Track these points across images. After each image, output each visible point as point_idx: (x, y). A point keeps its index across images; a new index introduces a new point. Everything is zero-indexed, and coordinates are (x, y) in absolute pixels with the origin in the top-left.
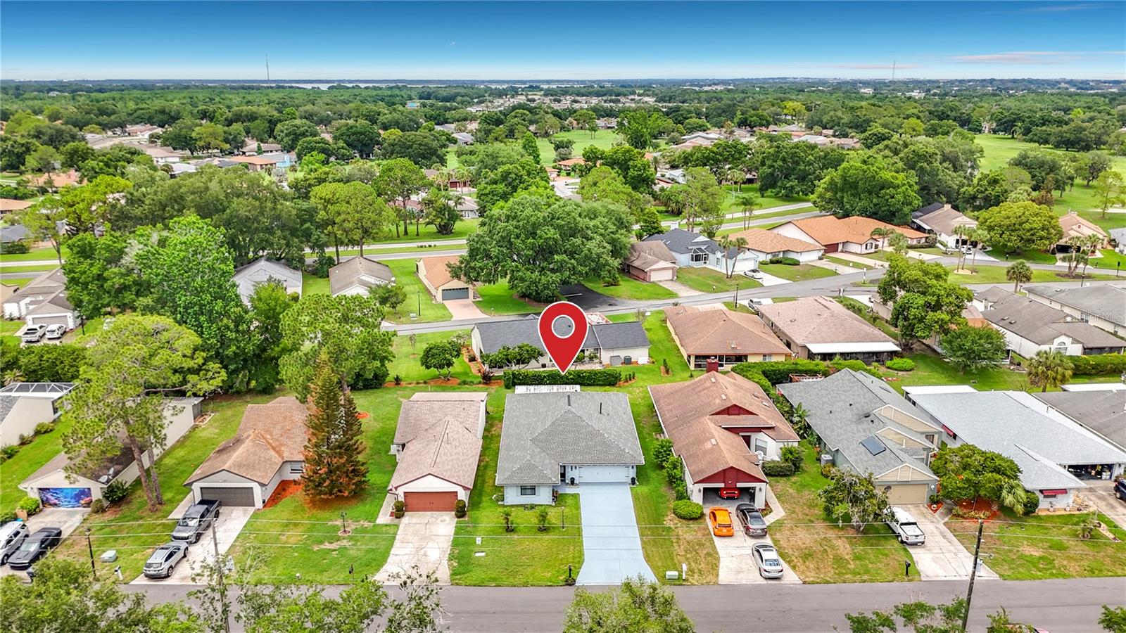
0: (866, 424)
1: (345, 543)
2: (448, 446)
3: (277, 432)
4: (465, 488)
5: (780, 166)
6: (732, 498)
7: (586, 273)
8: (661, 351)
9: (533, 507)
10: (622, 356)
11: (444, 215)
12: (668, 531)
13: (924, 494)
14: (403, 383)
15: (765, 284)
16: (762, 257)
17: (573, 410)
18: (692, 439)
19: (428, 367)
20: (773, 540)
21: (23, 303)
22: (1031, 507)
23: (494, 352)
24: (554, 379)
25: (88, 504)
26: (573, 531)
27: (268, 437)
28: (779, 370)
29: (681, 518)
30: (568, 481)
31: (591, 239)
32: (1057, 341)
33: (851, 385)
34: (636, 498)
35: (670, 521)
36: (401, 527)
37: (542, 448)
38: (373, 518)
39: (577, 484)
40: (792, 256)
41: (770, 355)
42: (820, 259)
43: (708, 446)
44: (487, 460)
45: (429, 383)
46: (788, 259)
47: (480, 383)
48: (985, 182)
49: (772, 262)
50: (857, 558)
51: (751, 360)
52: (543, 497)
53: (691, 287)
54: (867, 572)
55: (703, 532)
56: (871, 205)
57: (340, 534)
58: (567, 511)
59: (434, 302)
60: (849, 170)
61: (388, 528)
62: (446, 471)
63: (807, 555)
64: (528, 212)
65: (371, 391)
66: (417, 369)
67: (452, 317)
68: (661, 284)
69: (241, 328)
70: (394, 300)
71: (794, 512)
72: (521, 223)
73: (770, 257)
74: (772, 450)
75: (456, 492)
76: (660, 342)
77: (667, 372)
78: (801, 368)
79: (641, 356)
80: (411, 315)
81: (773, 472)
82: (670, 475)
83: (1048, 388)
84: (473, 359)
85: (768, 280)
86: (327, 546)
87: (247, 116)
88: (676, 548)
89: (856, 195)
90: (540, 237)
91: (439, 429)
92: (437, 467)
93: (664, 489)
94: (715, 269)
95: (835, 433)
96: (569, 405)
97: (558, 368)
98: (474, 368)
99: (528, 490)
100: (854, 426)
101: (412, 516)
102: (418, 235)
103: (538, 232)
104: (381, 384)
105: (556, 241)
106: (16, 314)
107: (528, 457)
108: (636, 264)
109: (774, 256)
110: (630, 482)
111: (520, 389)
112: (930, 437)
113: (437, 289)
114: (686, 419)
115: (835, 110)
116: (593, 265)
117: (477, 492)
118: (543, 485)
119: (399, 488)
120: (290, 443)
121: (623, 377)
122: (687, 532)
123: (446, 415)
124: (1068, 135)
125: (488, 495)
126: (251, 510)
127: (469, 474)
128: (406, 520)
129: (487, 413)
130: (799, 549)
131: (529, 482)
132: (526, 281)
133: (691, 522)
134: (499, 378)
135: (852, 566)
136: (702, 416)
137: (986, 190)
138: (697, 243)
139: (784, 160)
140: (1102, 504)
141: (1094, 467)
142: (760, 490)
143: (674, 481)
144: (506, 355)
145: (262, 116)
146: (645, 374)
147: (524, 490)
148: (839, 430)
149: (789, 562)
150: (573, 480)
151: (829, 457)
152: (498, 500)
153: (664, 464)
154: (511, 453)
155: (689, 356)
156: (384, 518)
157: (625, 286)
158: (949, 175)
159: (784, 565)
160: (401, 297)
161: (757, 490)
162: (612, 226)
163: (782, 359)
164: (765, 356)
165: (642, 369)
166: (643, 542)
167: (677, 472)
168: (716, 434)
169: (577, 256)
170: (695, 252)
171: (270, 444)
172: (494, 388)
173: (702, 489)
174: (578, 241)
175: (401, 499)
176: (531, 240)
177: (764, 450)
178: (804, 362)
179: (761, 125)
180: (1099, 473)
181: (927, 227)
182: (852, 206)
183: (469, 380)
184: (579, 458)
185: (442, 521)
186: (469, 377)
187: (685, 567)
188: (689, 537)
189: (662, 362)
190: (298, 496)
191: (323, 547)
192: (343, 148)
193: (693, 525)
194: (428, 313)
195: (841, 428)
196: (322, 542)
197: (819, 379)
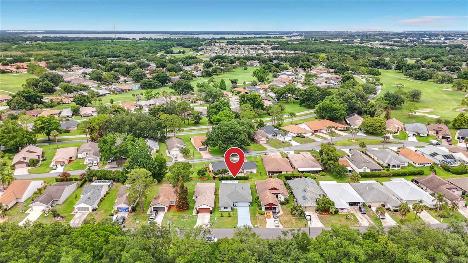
0: (304, 192)
1: (187, 219)
2: (207, 197)
3: (167, 194)
6: (271, 210)
8: (260, 169)
9: (227, 212)
10: (250, 171)
11: (197, 118)
12: (256, 217)
13: (314, 209)
14: (193, 179)
15: (293, 145)
16: (294, 135)
17: (236, 189)
18: (263, 196)
19: (199, 175)
20: (279, 219)
21: (83, 154)
22: (336, 212)
23: (216, 170)
24: (232, 179)
25: (128, 211)
26: (236, 217)
28: (289, 176)
29: (260, 214)
32: (363, 168)
34: (250, 210)
35: (257, 215)
36: (198, 216)
37: (229, 198)
38: (192, 214)
40: (303, 135)
41: (288, 171)
42: (312, 135)
43: (267, 198)
44: (216, 200)
45: (200, 180)
47: (212, 179)
49: (297, 137)
50: (296, 223)
51: (283, 173)
52: (229, 209)
53: (271, 146)
54: (297, 225)
55: (264, 217)
56: (330, 116)
57: (185, 217)
58: (234, 212)
59: (197, 152)
61: (195, 216)
62: (207, 203)
63: (286, 222)
64: (224, 127)
66: (196, 175)
67: (203, 157)
68: (262, 145)
70: (186, 152)
71: (285, 213)
72: (222, 130)
73: (296, 135)
74: (282, 198)
76: (260, 166)
77: (261, 176)
78: (294, 175)
79: (254, 171)
80: (191, 157)
81: (282, 203)
82: (258, 204)
83: (355, 182)
84: (210, 172)
85: (294, 143)
86: (183, 220)
88: (258, 220)
89: (326, 112)
90: (228, 135)
91: (205, 193)
93: (256, 207)
94: (279, 139)
95: (297, 194)
96: (235, 187)
97: (232, 174)
98: (211, 174)
100: (302, 192)
103: (227, 133)
105: (232, 135)
106: (81, 157)
107: (226, 200)
108: (256, 138)
109: (298, 135)
110: (249, 206)
111: (223, 182)
112: (320, 195)
113: (198, 148)
114: (263, 191)
115: (336, 61)
117: (214, 209)
118: (229, 207)
119: (197, 208)
120: (171, 196)
121: (249, 177)
122: (261, 217)
123: (206, 189)
124: (419, 74)
125: (217, 209)
126: (164, 212)
127: (212, 204)
128: (199, 214)
129: (215, 188)
130: (284, 221)
131: (226, 206)
133: (262, 215)
134: (217, 177)
135: (294, 225)
136: (267, 190)
137: (370, 109)
138: (274, 131)
139: (307, 95)
140: (355, 211)
141: (357, 203)
143: (259, 206)
144: (219, 171)
146: (255, 176)
147: (225, 208)
149: (281, 224)
150: (236, 205)
151: (296, 200)
152: (219, 210)
153: (257, 201)
154: (222, 199)
155: (267, 171)
156: (194, 214)
157: (252, 146)
159: (280, 224)
160: (188, 152)
161: (277, 208)
162: (248, 128)
163: (291, 173)
164: (286, 172)
165: (255, 175)
166: (251, 219)
167: (260, 204)
168: (269, 194)
170: (274, 134)
171: (166, 197)
172: (216, 181)
173: (265, 208)
174: (238, 135)
175: (198, 210)
177: (281, 198)
178: (296, 173)
179: (308, 68)
180: (357, 204)
181: (348, 122)
183: (209, 178)
184: (237, 200)
185: (207, 215)
187: (259, 224)
188: (261, 218)
189: (260, 172)
190: (174, 209)
192: (156, 83)
194: (196, 156)
195: (299, 193)
197: (299, 179)
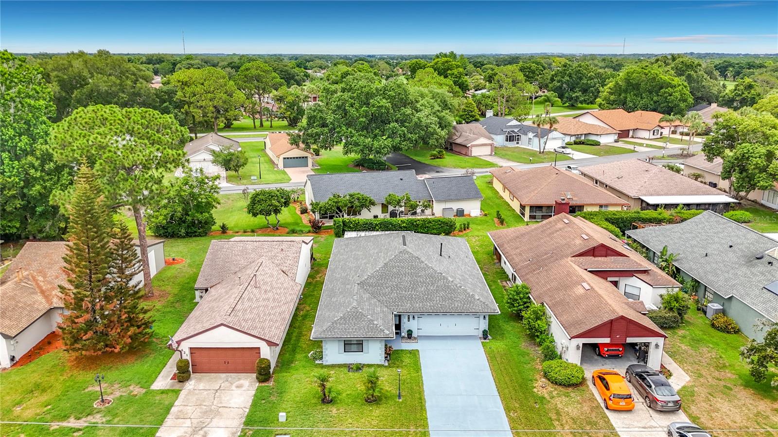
0: (762, 266)
1: (97, 418)
2: (256, 291)
4: (270, 344)
5: (568, 80)
6: (615, 357)
7: (416, 140)
8: (492, 206)
9: (359, 368)
10: (455, 208)
11: (293, 109)
12: (542, 402)
14: (230, 232)
15: (575, 157)
16: (568, 139)
17: (408, 250)
18: (555, 284)
19: (255, 215)
20: (690, 416)
23: (325, 200)
24: (386, 227)
26: (414, 402)
27: (40, 278)
28: (622, 219)
29: (556, 383)
30: (404, 334)
31: (420, 111)
33: (721, 226)
34: (491, 357)
35: (541, 387)
36: (182, 394)
37: (372, 294)
38: (148, 381)
39: (415, 338)
41: (607, 206)
42: (616, 141)
43: (580, 290)
44: (308, 308)
45: (256, 232)
46: (590, 140)
47: (309, 232)
48: (742, 87)
49: (576, 143)
51: (589, 209)
52: (374, 354)
53: (509, 160)
55: (588, 404)
56: (652, 103)
57: (95, 404)
58: (403, 372)
59: (276, 169)
60: (633, 73)
61: (164, 396)
62: (246, 321)
65: (195, 239)
66: (248, 220)
67: (291, 180)
68: (481, 157)
69: (47, 167)
70: (236, 163)
71: (701, 376)
72: (355, 95)
73: (573, 139)
74: (650, 297)
75: (259, 348)
76: (489, 199)
77: (502, 223)
79: (473, 209)
80: (252, 178)
84: (304, 211)
85: (576, 155)
86: (72, 423)
87: (156, 60)
88: (559, 428)
89: (638, 95)
90: (373, 106)
91: (249, 271)
92: (236, 316)
93: (523, 345)
94: (527, 147)
95: (721, 278)
96: (405, 244)
98: (305, 218)
99: (352, 345)
100: (744, 269)
101: (200, 380)
102: (271, 127)
103: (371, 101)
104: (206, 233)
105: (387, 110)
107: (355, 304)
108: (458, 141)
109: (577, 138)
110: (481, 335)
111: (348, 235)
113: (278, 156)
114: (541, 263)
116: (423, 133)
118: (374, 340)
119: (183, 343)
121: (458, 225)
122: (567, 404)
123: (261, 256)
125: (304, 351)
127: (278, 324)
128: (190, 385)
129: (312, 258)
131: (354, 334)
132: (359, 145)
133: (570, 389)
134: (329, 228)
136: (562, 257)
137: (743, 93)
138: (511, 127)
139: (570, 76)
142: (657, 346)
144: (336, 202)
145: (168, 61)
146: (480, 225)
147: (349, 345)
148: (726, 275)
150: (410, 334)
151: (718, 306)
152: (315, 359)
153: (523, 313)
154: (334, 300)
155: (523, 207)
156: (163, 382)
157: (449, 159)
158: (712, 83)
161: (652, 347)
163: (623, 208)
164: (601, 206)
165: (476, 221)
166: (511, 420)
167: (541, 324)
168: (585, 277)
169: (407, 124)
170: (509, 133)
171: (39, 287)
172: (323, 238)
173: (581, 346)
174: (408, 111)
175: (187, 356)
176: (364, 108)
182: (634, 104)
183: (298, 229)
184: (418, 305)
185: (237, 387)
186: (299, 226)
188: (572, 411)
189: (495, 215)
191: (65, 424)
193: (574, 394)
194: (269, 177)
195: (728, 272)
196: (65, 417)
